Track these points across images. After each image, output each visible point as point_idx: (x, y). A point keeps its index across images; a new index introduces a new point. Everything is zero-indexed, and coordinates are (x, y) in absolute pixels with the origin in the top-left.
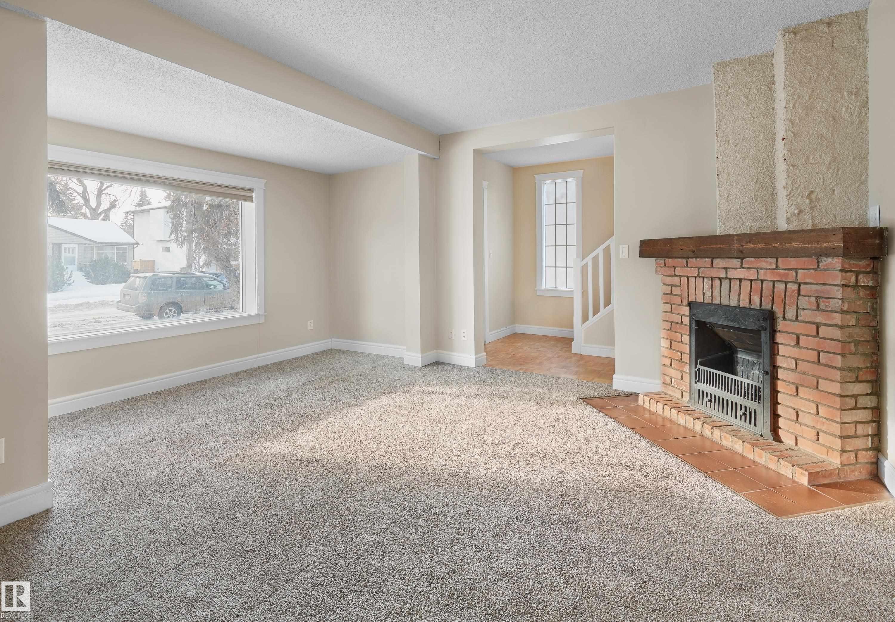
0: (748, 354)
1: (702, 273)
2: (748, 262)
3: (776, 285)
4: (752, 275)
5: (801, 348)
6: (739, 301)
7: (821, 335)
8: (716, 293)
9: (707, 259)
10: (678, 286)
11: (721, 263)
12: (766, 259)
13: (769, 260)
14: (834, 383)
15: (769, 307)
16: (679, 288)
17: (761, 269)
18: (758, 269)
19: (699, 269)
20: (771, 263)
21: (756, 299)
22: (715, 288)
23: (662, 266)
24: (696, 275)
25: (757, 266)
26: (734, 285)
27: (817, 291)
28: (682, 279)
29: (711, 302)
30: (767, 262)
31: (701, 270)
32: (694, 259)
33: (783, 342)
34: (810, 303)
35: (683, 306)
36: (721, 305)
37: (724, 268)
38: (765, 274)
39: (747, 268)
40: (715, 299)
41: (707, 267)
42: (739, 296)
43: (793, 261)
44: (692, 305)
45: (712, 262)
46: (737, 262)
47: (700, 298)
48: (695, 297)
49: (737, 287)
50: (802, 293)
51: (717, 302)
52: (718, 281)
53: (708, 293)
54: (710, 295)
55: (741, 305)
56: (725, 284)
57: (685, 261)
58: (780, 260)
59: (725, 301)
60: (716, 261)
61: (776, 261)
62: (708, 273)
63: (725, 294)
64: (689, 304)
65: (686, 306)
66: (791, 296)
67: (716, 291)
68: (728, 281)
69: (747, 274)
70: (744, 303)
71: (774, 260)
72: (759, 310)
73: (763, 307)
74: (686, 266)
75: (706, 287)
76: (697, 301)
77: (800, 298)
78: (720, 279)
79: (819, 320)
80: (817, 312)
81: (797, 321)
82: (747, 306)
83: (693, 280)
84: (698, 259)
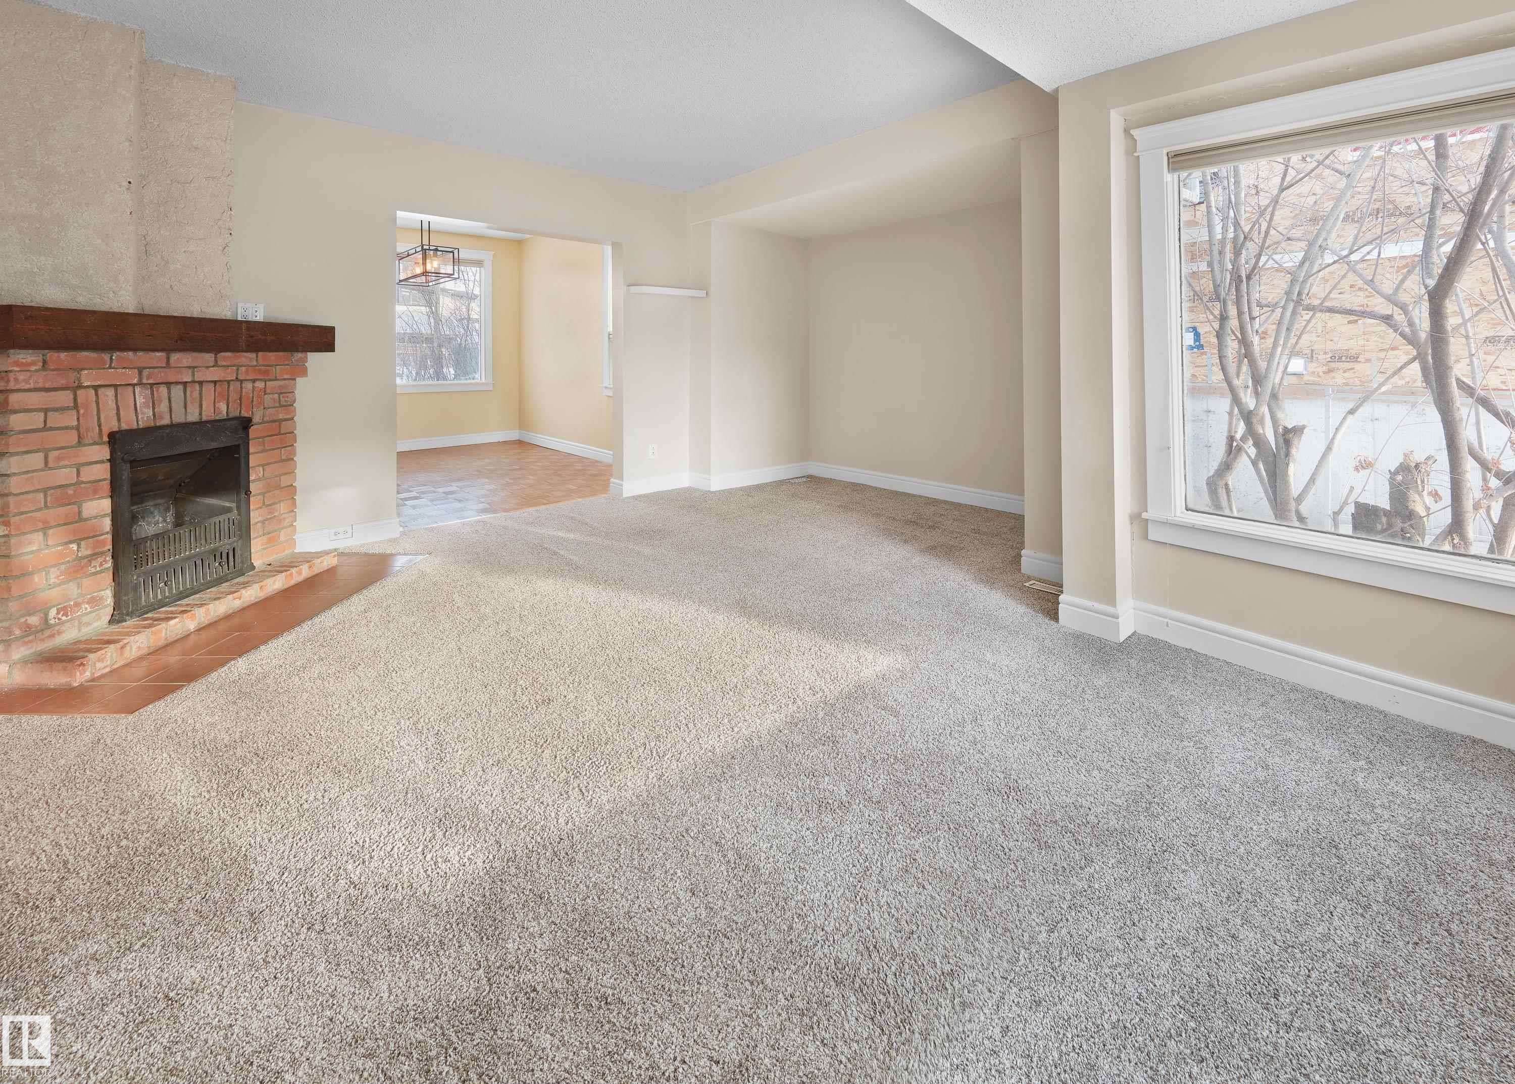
1: (148, 378)
2: (224, 357)
3: (244, 385)
4: (231, 374)
5: (267, 451)
6: (200, 414)
8: (163, 407)
9: (158, 354)
10: (69, 409)
11: (184, 361)
12: (245, 354)
13: (248, 354)
15: (237, 414)
16: (74, 412)
17: (242, 366)
18: (239, 366)
19: (140, 370)
20: (251, 359)
21: (223, 407)
22: (161, 401)
23: (37, 369)
24: (135, 381)
25: (237, 362)
26: (192, 392)
27: (280, 387)
28: (101, 391)
29: (151, 425)
30: (246, 357)
31: (145, 373)
32: (131, 354)
34: (274, 399)
35: (85, 445)
37: (189, 367)
38: (247, 372)
39: (224, 366)
40: (161, 418)
41: (157, 367)
42: (201, 406)
43: (272, 356)
44: (114, 439)
45: (168, 359)
46: (209, 357)
47: (129, 422)
48: (119, 420)
49: (196, 394)
50: (268, 391)
51: (166, 421)
52: (163, 390)
53: (146, 410)
54: (151, 414)
55: (204, 418)
56: (177, 391)
57: (106, 357)
58: (260, 354)
59: (179, 418)
60: (175, 357)
61: (257, 357)
62: (161, 376)
63: (178, 406)
64: (106, 439)
65: (95, 443)
66: (259, 396)
67: (162, 405)
68: (181, 387)
69: (223, 374)
70: (208, 414)
71: (253, 355)
72: (229, 420)
73: (231, 416)
74: (110, 367)
75: (140, 401)
76: (124, 427)
77: (266, 396)
78: (168, 384)
79: (281, 416)
80: (280, 409)
81: (263, 422)
82: (213, 418)
83: (110, 392)
84: (141, 354)
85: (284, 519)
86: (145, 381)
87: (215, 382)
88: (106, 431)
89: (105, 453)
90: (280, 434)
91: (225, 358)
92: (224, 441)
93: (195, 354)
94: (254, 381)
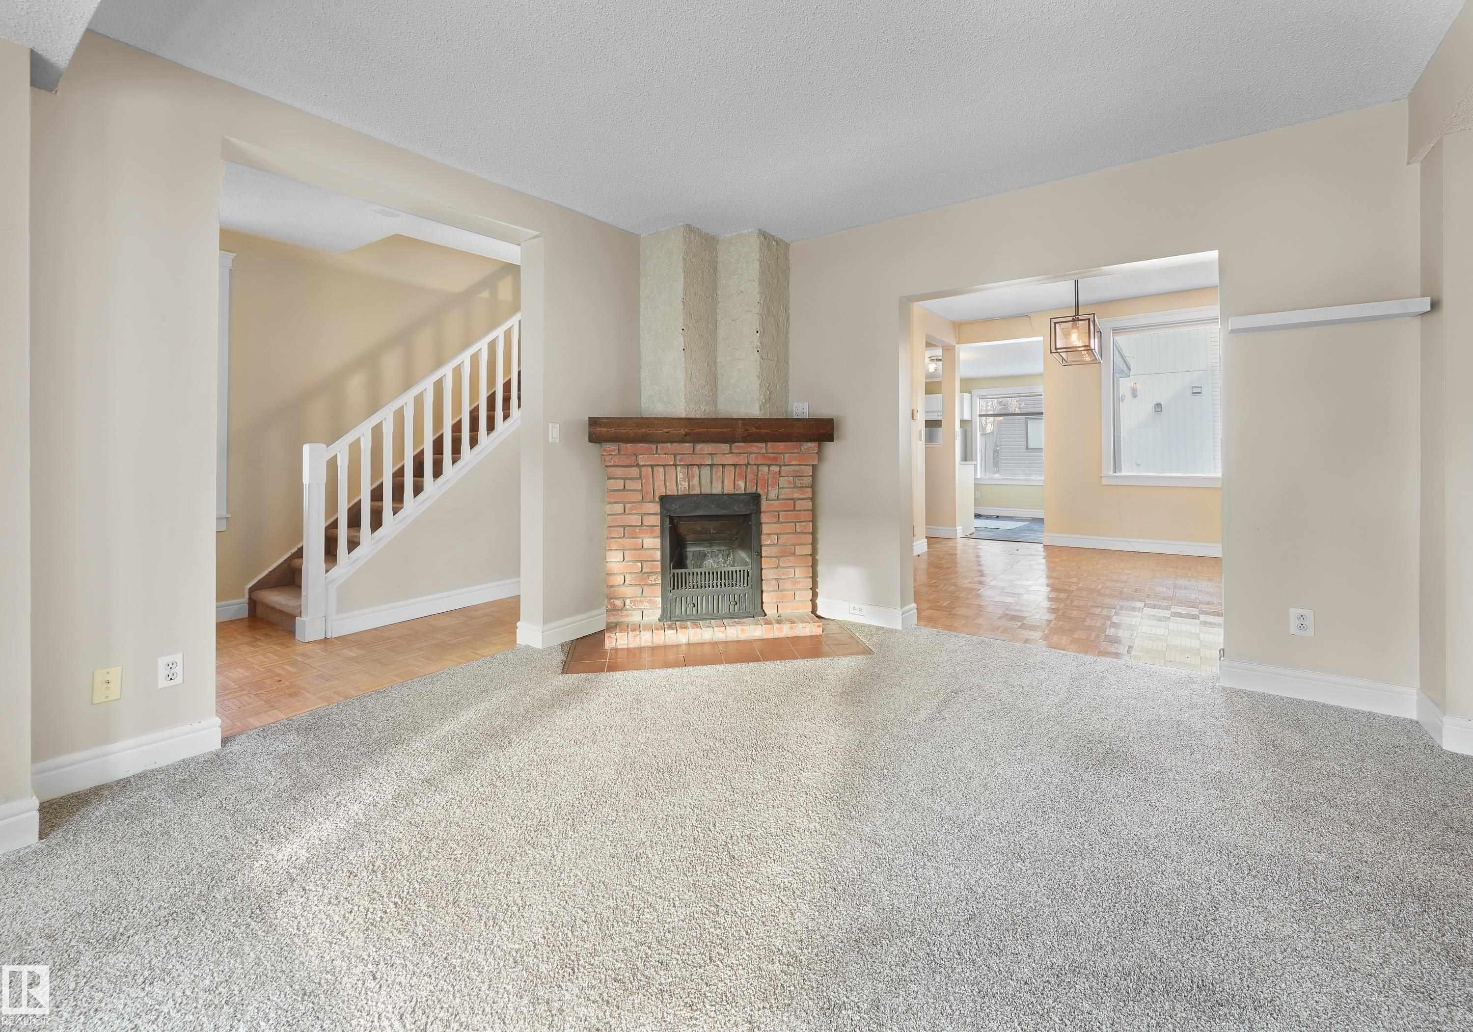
0: (699, 545)
1: (680, 461)
3: (760, 468)
4: (742, 460)
5: (781, 523)
6: (723, 488)
7: (797, 508)
8: (695, 481)
9: (687, 445)
10: (637, 479)
11: (706, 449)
12: (757, 444)
14: (806, 546)
15: (754, 490)
16: (640, 481)
17: (752, 453)
18: (749, 454)
19: (675, 455)
20: (761, 448)
21: (742, 484)
22: (693, 477)
23: (613, 453)
24: (674, 462)
25: (748, 450)
26: (716, 472)
27: (794, 471)
28: (644, 469)
29: (687, 493)
31: (678, 457)
32: (669, 445)
33: (767, 521)
34: (789, 482)
35: (646, 502)
36: (702, 496)
37: (711, 454)
38: (756, 458)
39: (737, 453)
40: (694, 489)
41: (685, 454)
42: (723, 482)
43: (781, 445)
44: (664, 500)
45: (694, 448)
46: (725, 447)
47: (672, 490)
48: (666, 489)
49: (720, 474)
50: (783, 474)
51: (697, 491)
52: (696, 469)
53: (683, 483)
54: (687, 485)
55: (725, 492)
56: (706, 471)
57: (654, 447)
58: (769, 444)
59: (706, 490)
60: (699, 446)
61: (766, 446)
62: (689, 460)
63: (705, 480)
64: (657, 499)
65: (652, 502)
66: (774, 477)
67: (695, 480)
68: (709, 468)
69: (736, 460)
70: (729, 489)
71: (764, 445)
72: (745, 494)
73: (748, 492)
74: (657, 453)
75: (680, 476)
76: (669, 493)
77: (781, 478)
78: (699, 466)
79: (796, 496)
80: (795, 489)
81: (778, 499)
82: (732, 492)
83: (661, 469)
84: (675, 444)
85: (799, 582)
86: (678, 463)
87: (735, 465)
88: (657, 494)
89: (656, 508)
90: (794, 510)
91: (738, 447)
92: (740, 509)
93: (714, 445)
94: (769, 466)
